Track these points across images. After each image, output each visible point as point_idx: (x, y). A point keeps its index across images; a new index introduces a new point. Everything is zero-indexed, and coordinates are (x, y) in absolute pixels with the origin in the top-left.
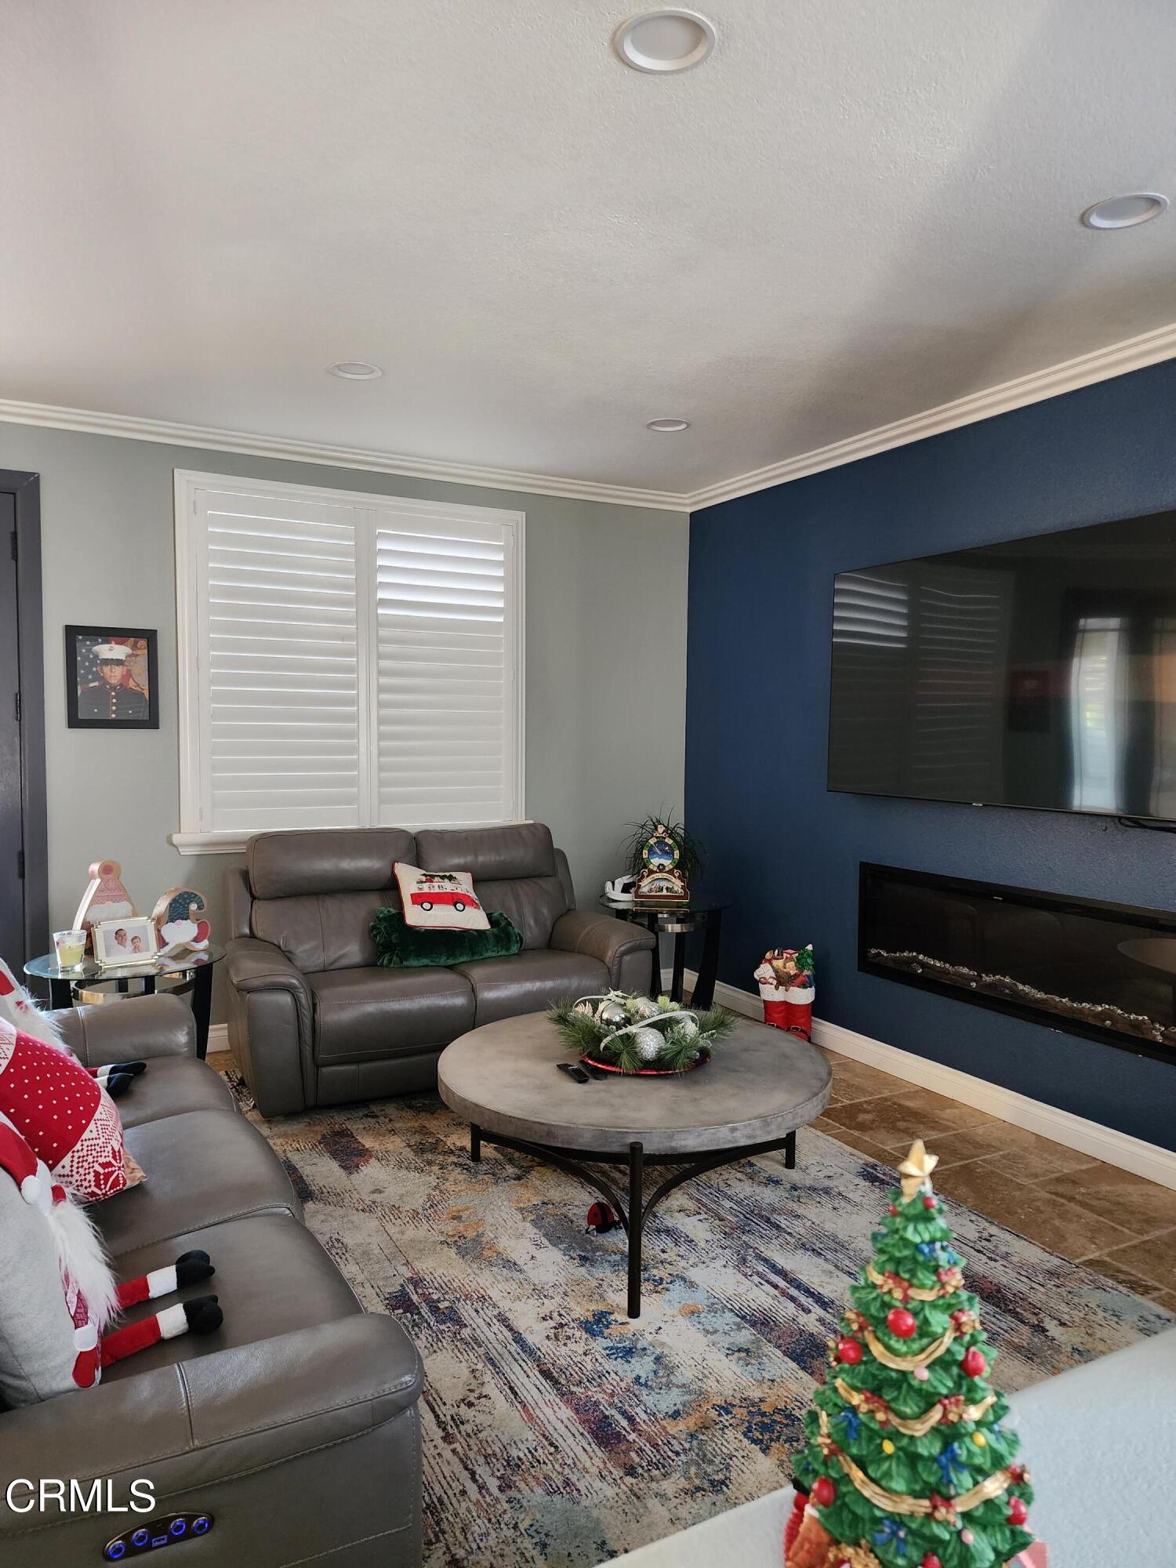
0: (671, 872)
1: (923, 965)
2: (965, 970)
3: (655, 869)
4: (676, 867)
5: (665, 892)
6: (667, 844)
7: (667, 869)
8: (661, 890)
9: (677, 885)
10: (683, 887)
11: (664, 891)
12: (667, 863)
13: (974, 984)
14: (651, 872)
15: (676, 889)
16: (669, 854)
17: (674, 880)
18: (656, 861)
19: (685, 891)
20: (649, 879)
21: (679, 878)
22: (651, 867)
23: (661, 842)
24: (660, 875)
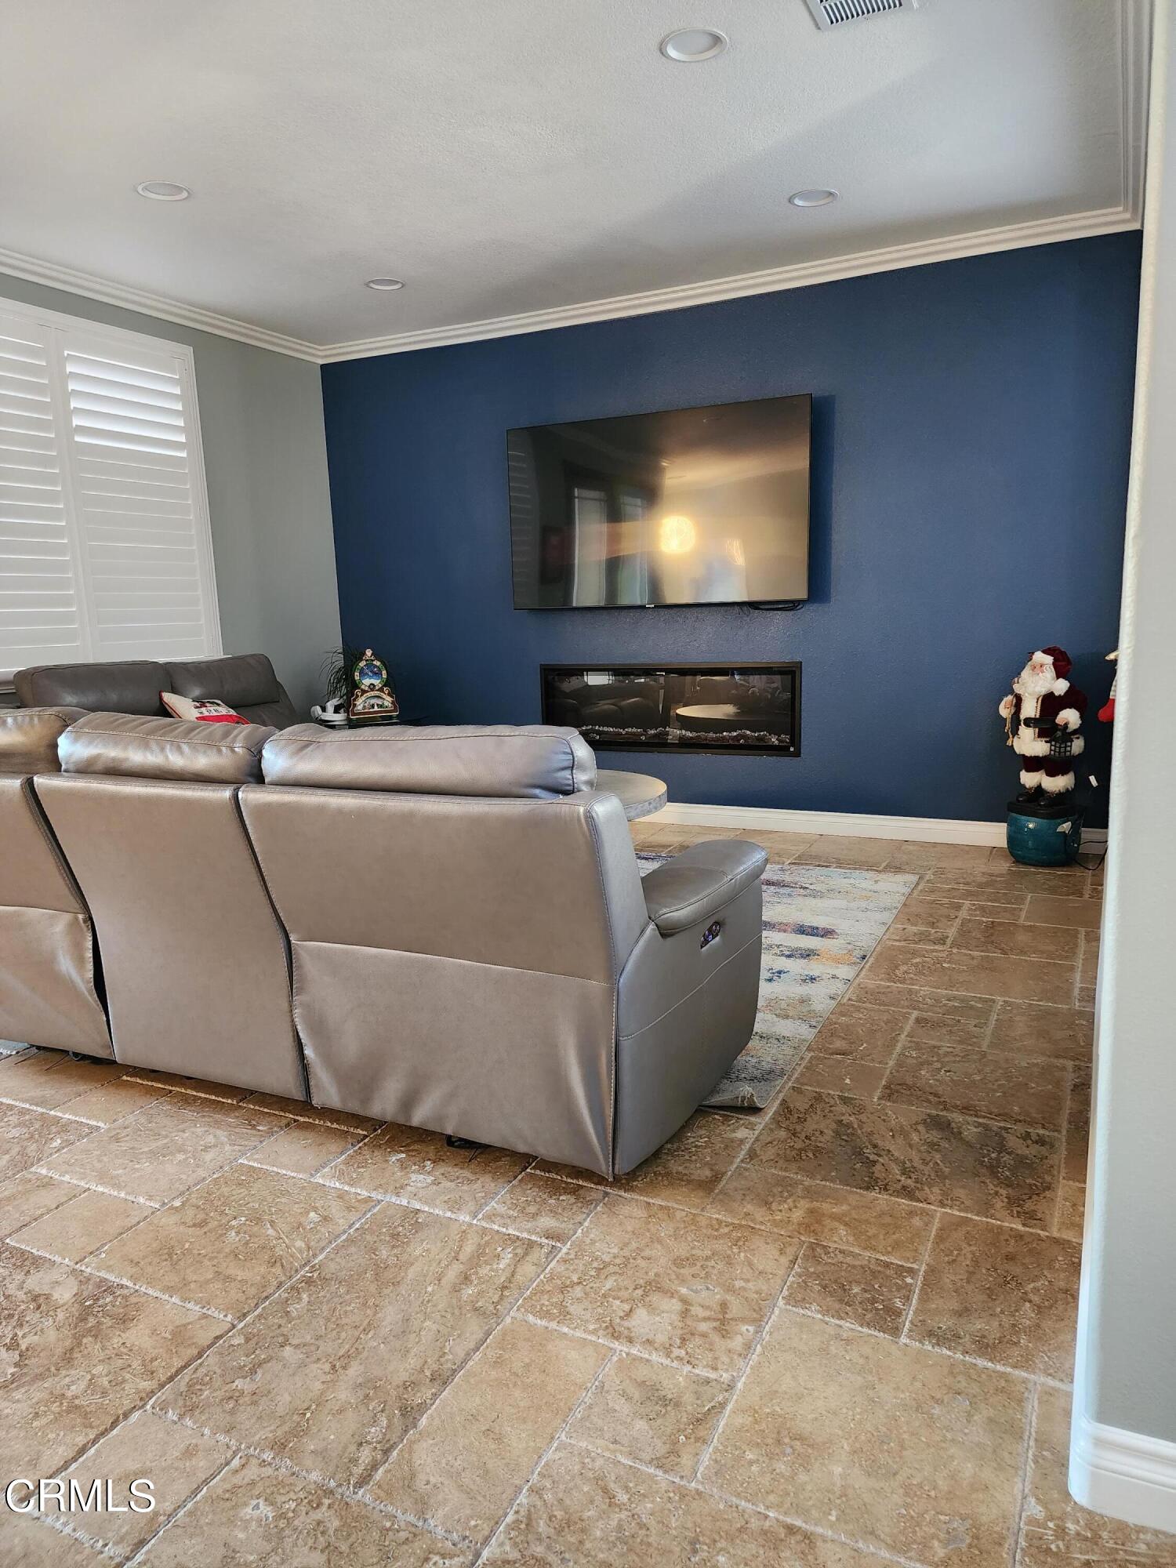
0: (381, 690)
1: (599, 733)
2: (634, 730)
3: (366, 689)
4: (385, 685)
5: (376, 709)
6: (376, 666)
7: (377, 688)
8: (373, 706)
9: (388, 701)
10: (393, 703)
11: (376, 707)
12: (377, 682)
13: (643, 738)
14: (364, 692)
15: (386, 704)
16: (378, 674)
17: (384, 696)
18: (367, 682)
19: (395, 706)
20: (363, 698)
21: (389, 694)
22: (363, 687)
23: (370, 665)
24: (373, 693)
